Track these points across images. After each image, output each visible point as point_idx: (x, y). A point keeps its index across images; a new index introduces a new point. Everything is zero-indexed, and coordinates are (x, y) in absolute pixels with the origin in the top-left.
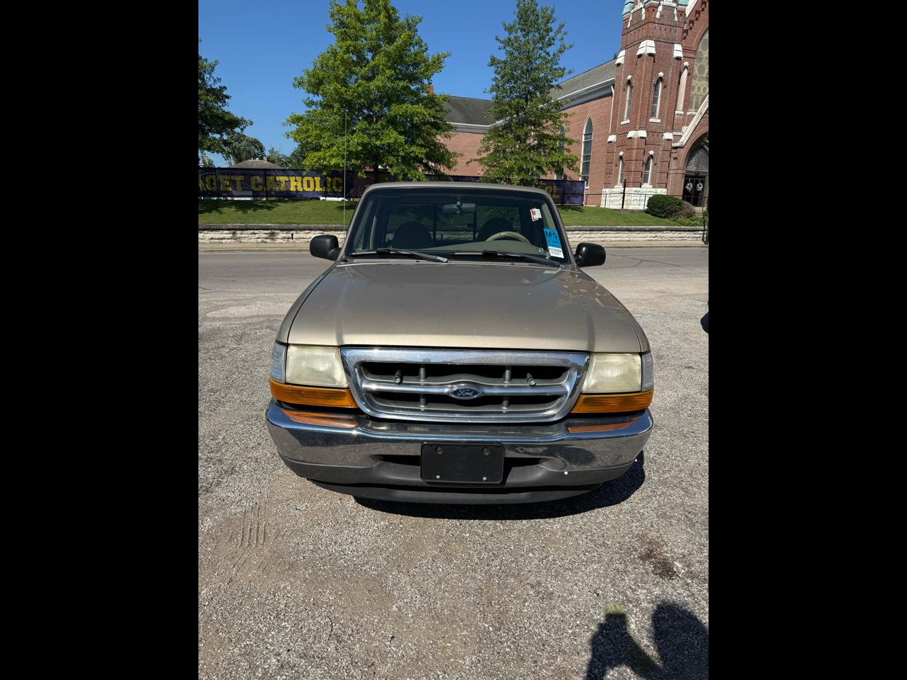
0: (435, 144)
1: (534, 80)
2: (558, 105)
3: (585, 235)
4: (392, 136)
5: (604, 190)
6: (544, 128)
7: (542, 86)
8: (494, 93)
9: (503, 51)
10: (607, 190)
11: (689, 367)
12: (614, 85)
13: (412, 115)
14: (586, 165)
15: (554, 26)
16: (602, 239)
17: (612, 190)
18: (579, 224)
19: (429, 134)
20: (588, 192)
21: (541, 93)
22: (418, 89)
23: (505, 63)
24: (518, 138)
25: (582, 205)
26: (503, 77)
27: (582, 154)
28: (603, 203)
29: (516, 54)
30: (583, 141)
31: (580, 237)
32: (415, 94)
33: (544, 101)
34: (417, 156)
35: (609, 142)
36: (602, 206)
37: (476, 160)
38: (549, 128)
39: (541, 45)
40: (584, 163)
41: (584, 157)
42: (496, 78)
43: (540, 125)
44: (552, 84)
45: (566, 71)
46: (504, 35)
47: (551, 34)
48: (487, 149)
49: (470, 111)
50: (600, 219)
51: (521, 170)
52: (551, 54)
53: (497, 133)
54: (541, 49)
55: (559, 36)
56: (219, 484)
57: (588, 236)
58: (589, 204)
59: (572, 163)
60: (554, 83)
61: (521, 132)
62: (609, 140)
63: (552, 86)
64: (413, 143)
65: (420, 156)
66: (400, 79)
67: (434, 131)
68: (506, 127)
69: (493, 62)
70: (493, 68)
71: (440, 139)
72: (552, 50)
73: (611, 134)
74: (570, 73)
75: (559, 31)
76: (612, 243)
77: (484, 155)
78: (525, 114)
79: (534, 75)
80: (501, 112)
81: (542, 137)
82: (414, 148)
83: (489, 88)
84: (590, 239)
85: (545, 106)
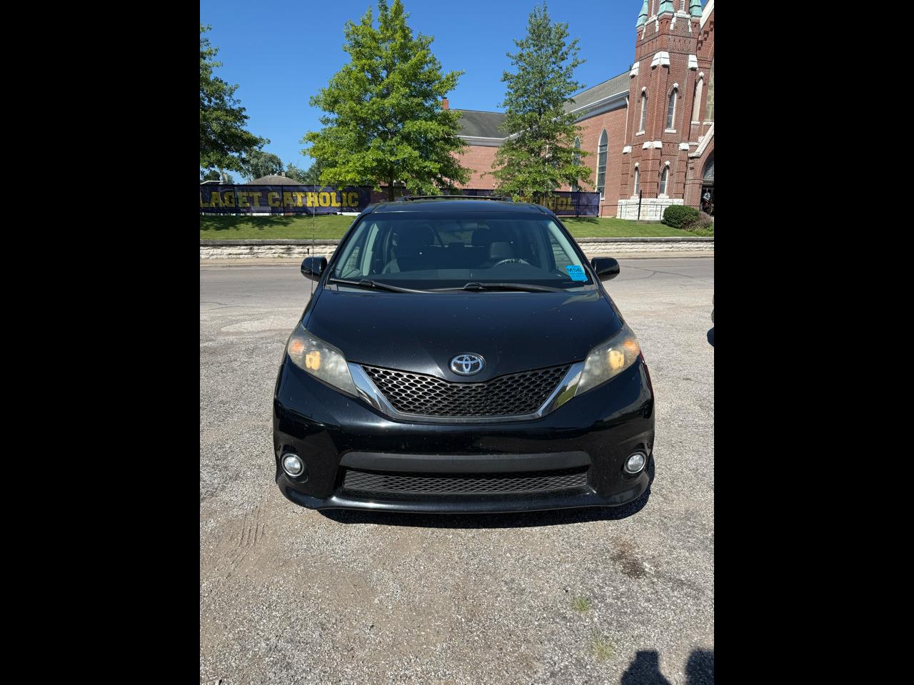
0: (448, 160)
1: (547, 94)
2: (571, 118)
3: (600, 247)
4: (406, 151)
5: (619, 201)
6: (557, 140)
7: (555, 100)
8: (508, 108)
10: (623, 201)
11: (687, 379)
12: (628, 96)
13: (426, 132)
14: (602, 176)
15: (567, 41)
16: (618, 250)
17: (628, 201)
18: (593, 236)
19: (443, 149)
20: (604, 203)
21: (554, 107)
22: (432, 105)
23: (518, 77)
24: (531, 151)
25: (598, 216)
26: (516, 91)
27: (598, 165)
28: (619, 214)
29: (529, 69)
30: (599, 152)
31: (595, 248)
32: (429, 110)
33: (558, 114)
34: (431, 171)
35: (625, 153)
36: (618, 217)
37: (490, 173)
38: (562, 140)
39: (554, 60)
40: (599, 175)
41: (599, 168)
42: (510, 93)
43: (554, 138)
44: (565, 97)
45: (579, 85)
46: (517, 51)
47: (564, 49)
48: (501, 162)
49: (485, 125)
50: (615, 231)
51: (535, 182)
52: (564, 68)
53: (511, 147)
54: (554, 63)
55: (572, 51)
56: (223, 489)
57: (603, 247)
58: (604, 215)
59: (586, 175)
60: (567, 97)
61: (534, 145)
62: (624, 151)
63: (565, 100)
64: (427, 158)
65: (434, 170)
66: (415, 97)
67: (447, 147)
68: (521, 140)
69: (506, 77)
70: (506, 83)
71: (454, 154)
72: (564, 64)
73: (626, 145)
75: (571, 46)
76: (627, 254)
77: (499, 168)
78: (539, 127)
79: (547, 89)
80: (514, 126)
81: (556, 150)
82: (427, 163)
83: (502, 104)
84: (606, 251)
85: (559, 119)
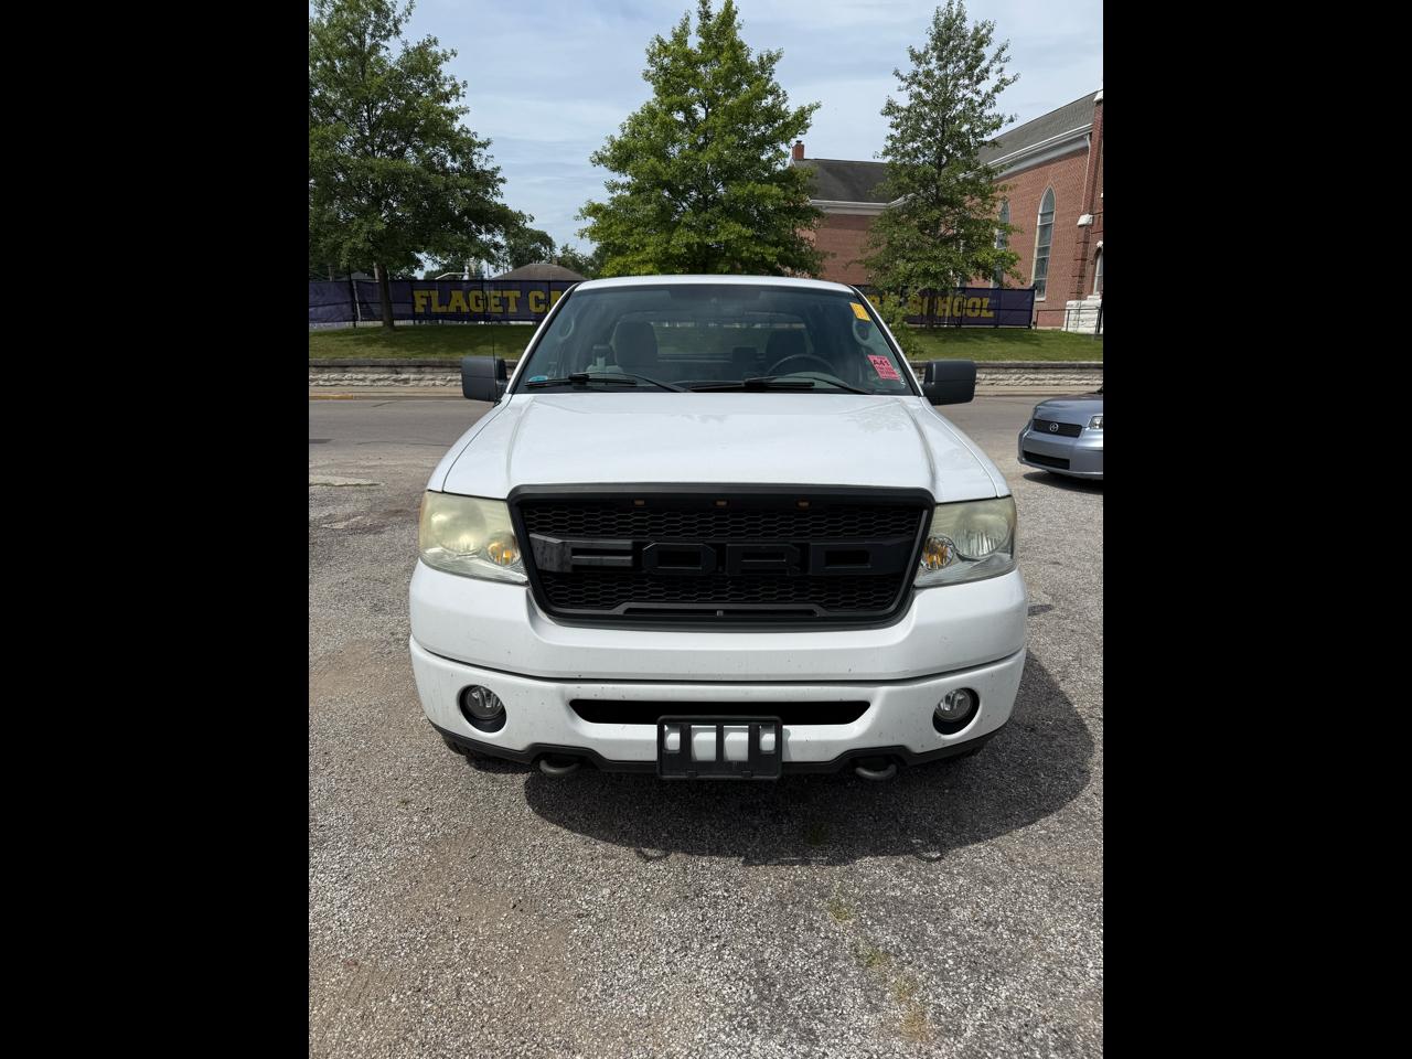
0: (793, 241)
1: (952, 136)
2: (988, 172)
3: (1027, 376)
4: (732, 230)
5: (1069, 303)
6: (966, 208)
7: (966, 145)
8: (890, 156)
9: (906, 94)
10: (1073, 303)
12: (1091, 134)
13: (763, 196)
14: (1042, 262)
15: (988, 52)
16: (1056, 382)
17: (1083, 302)
20: (1045, 306)
21: (963, 155)
22: (771, 159)
23: (908, 110)
24: (924, 226)
25: (1029, 327)
26: (904, 132)
27: (1036, 245)
28: (1064, 323)
29: (927, 96)
30: (1039, 224)
31: (1019, 378)
32: (767, 166)
33: (969, 167)
34: (765, 258)
35: (1080, 226)
36: (1063, 329)
37: (858, 261)
38: (974, 209)
39: (967, 82)
40: (1038, 260)
41: (1040, 250)
42: (893, 135)
43: (961, 204)
44: (982, 140)
45: (1005, 119)
47: (984, 64)
48: (877, 244)
49: (859, 182)
50: (1055, 350)
51: (926, 275)
52: (983, 93)
53: (894, 219)
54: (967, 86)
55: (997, 66)
57: (1032, 376)
58: (1040, 325)
60: (986, 138)
61: (929, 217)
62: (1079, 223)
63: (985, 143)
64: (761, 238)
65: (769, 259)
66: (745, 146)
67: (793, 221)
68: (911, 211)
69: (891, 109)
70: (889, 119)
71: (802, 232)
72: (984, 87)
73: (1084, 214)
74: (1011, 120)
75: (997, 57)
77: (874, 253)
78: (937, 188)
79: (953, 127)
80: (898, 187)
81: (963, 223)
82: (760, 248)
84: (1036, 382)
85: (970, 175)
